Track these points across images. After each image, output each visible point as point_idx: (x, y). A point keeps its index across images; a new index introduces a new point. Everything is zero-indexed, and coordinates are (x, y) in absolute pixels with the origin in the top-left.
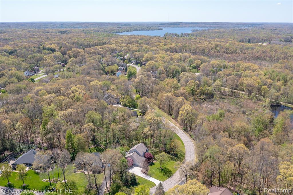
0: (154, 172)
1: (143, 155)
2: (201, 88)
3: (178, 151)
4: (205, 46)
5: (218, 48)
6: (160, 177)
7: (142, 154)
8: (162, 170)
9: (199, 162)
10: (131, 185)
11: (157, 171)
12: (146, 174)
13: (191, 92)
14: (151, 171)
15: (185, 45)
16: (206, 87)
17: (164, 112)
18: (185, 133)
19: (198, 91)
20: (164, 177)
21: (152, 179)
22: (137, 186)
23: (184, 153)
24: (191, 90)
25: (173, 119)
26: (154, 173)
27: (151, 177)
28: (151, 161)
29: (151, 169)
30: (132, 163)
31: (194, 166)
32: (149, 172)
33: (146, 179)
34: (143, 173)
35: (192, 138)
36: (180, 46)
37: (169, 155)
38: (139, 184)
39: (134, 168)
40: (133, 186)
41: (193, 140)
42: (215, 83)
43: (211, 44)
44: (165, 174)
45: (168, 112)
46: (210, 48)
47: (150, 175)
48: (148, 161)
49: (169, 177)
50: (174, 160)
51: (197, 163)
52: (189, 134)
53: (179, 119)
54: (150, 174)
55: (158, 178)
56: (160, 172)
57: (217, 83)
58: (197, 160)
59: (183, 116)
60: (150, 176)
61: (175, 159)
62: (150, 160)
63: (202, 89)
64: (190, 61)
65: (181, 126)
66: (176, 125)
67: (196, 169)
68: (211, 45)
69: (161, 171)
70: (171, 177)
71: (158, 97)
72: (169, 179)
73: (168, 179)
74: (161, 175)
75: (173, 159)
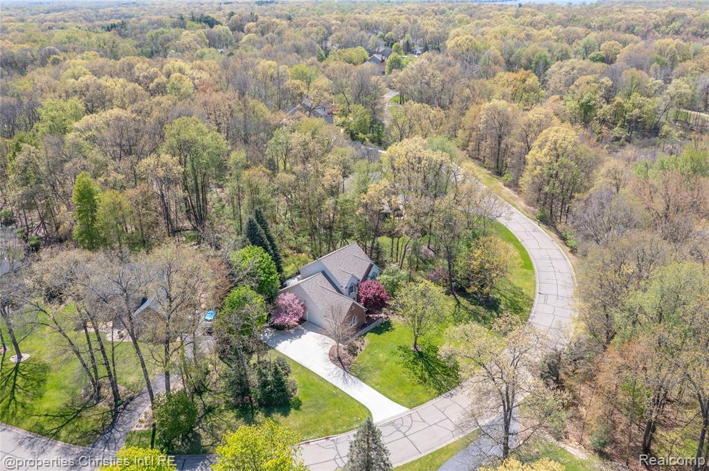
0: (380, 362)
1: (351, 289)
2: (618, 99)
3: (501, 289)
4: (636, 17)
5: (676, 24)
6: (401, 384)
7: (344, 282)
8: (421, 355)
9: (589, 340)
10: (261, 405)
11: (397, 358)
12: (343, 365)
13: (582, 111)
14: (368, 357)
15: (575, 16)
16: (637, 98)
17: (481, 165)
18: (541, 229)
19: (606, 107)
20: (420, 387)
21: (363, 393)
22: (286, 414)
23: (528, 298)
24: (582, 105)
25: (505, 185)
26: (378, 366)
27: (364, 381)
28: (382, 315)
29: (371, 346)
30: (297, 314)
31: (563, 357)
32: (362, 359)
33: (336, 388)
34: (333, 361)
35: (569, 249)
36: (559, 18)
37: (464, 301)
38: (298, 405)
39: (303, 336)
40: (268, 414)
41: (571, 255)
42: (671, 89)
43: (656, 13)
44: (427, 377)
45: (493, 164)
46: (651, 23)
47: (361, 375)
48: (368, 312)
49: (441, 390)
50: (479, 322)
51: (579, 344)
52: (558, 233)
53: (526, 180)
54: (362, 370)
55: (390, 388)
56: (406, 366)
57: (677, 88)
58: (580, 331)
59: (539, 168)
60: (358, 377)
61: (484, 318)
62: (380, 310)
63: (620, 105)
64: (585, 48)
65: (532, 208)
66: (515, 203)
67: (571, 368)
68: (655, 16)
69: (412, 358)
70: (453, 392)
71: (463, 119)
72: (441, 401)
73: (434, 401)
74: (408, 377)
75: (475, 316)
